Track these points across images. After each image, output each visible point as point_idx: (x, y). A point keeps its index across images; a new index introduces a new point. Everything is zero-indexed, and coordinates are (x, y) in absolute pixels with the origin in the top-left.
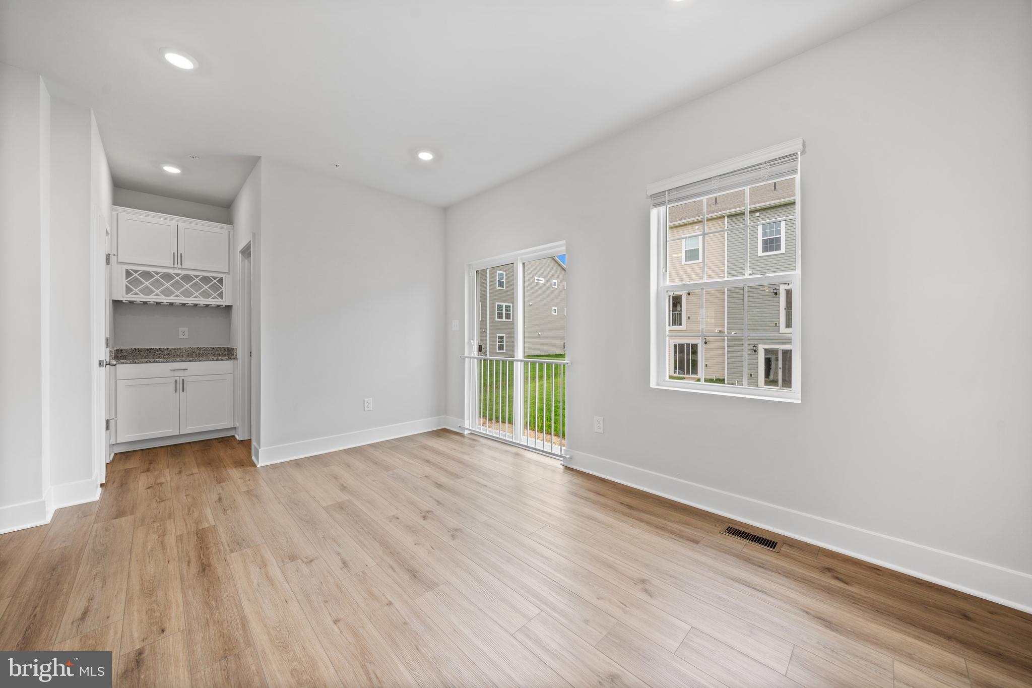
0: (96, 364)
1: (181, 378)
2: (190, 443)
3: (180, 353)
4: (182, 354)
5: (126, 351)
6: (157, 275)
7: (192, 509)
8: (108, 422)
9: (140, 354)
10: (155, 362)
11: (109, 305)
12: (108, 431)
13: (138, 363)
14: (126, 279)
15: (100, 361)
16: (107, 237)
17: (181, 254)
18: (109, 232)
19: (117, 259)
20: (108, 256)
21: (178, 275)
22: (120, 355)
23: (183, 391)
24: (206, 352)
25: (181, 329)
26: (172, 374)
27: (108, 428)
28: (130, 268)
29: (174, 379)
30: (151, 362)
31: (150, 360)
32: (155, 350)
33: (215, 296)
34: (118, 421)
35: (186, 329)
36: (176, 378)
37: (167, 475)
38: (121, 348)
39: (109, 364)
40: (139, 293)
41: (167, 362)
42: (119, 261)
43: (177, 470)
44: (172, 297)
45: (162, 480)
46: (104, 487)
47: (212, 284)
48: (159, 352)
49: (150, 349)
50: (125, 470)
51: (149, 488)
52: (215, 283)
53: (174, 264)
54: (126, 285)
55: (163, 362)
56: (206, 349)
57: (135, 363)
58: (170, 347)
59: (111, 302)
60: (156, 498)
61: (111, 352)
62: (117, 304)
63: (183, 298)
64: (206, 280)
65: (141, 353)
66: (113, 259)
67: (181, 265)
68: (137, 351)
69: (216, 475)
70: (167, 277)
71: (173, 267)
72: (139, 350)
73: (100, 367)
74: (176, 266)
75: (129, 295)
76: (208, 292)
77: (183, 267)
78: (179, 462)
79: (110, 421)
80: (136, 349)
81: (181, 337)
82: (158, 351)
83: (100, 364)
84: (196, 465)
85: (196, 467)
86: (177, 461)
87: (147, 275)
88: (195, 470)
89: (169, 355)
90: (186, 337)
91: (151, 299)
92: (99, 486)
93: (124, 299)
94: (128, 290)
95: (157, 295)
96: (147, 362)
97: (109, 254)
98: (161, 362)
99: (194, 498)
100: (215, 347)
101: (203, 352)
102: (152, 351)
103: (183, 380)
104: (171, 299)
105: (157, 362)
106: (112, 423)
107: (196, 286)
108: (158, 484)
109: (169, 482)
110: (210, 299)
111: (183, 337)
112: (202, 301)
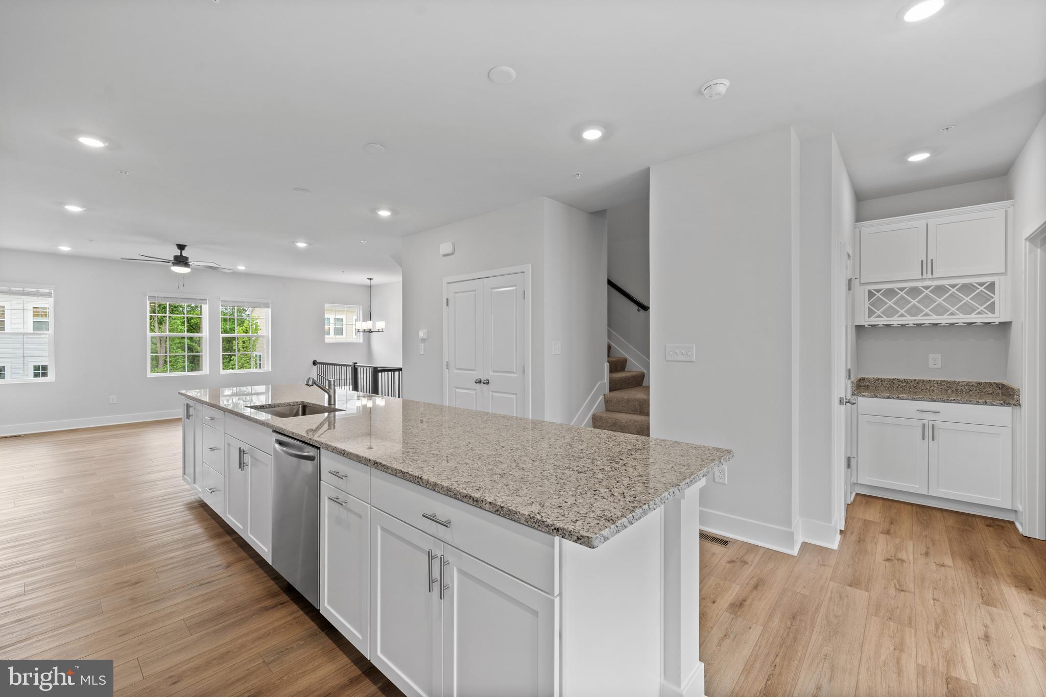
0: (837, 401)
1: (931, 423)
2: (942, 510)
3: (931, 387)
4: (932, 388)
5: (869, 380)
6: (902, 291)
7: (941, 627)
8: (849, 460)
9: (882, 385)
10: (898, 398)
11: (852, 332)
12: (849, 470)
13: (880, 398)
14: (868, 301)
15: (840, 398)
16: (849, 261)
17: (932, 260)
18: (851, 255)
19: (860, 282)
20: (850, 281)
21: (927, 288)
22: (863, 384)
23: (933, 440)
24: (966, 387)
25: (931, 356)
26: (920, 415)
27: (849, 466)
28: (872, 287)
29: (920, 423)
30: (893, 398)
31: (893, 396)
32: (899, 380)
33: (982, 310)
34: (859, 461)
35: (938, 356)
36: (924, 422)
37: (910, 548)
38: (864, 376)
39: (849, 402)
40: (881, 315)
41: (913, 399)
42: (861, 282)
43: (924, 550)
44: (919, 317)
45: (902, 555)
46: (843, 535)
47: (978, 293)
48: (904, 384)
49: (894, 379)
50: (865, 520)
51: (888, 560)
52: (981, 290)
53: (922, 275)
54: (869, 307)
55: (908, 399)
56: (968, 384)
57: (877, 397)
58: (918, 378)
59: (854, 328)
60: (895, 581)
61: (853, 383)
62: (859, 328)
63: (935, 317)
64: (967, 288)
65: (884, 384)
66: (856, 283)
67: (932, 274)
68: (880, 380)
69: (980, 586)
70: (914, 292)
71: (922, 279)
72: (882, 380)
73: (840, 404)
74: (925, 276)
75: (872, 319)
76: (971, 305)
77: (934, 277)
78: (926, 537)
79: (851, 459)
80: (878, 379)
81: (931, 365)
82: (902, 383)
83: (841, 401)
84: (949, 552)
85: (950, 557)
86: (924, 534)
87: (890, 293)
88: (948, 561)
89: (915, 388)
90: (939, 366)
91: (895, 321)
92: (839, 532)
93: (866, 324)
94: (871, 313)
95: (902, 315)
96: (889, 398)
97: (851, 279)
98: (906, 399)
99: (944, 611)
100: (981, 381)
101: (963, 388)
102: (895, 382)
103: (933, 426)
104: (919, 319)
105: (901, 399)
106: (853, 461)
107: (953, 299)
108: (899, 560)
109: (912, 562)
110: (973, 315)
111: (935, 366)
112: (961, 319)
